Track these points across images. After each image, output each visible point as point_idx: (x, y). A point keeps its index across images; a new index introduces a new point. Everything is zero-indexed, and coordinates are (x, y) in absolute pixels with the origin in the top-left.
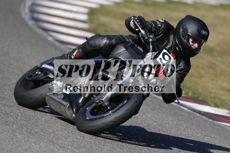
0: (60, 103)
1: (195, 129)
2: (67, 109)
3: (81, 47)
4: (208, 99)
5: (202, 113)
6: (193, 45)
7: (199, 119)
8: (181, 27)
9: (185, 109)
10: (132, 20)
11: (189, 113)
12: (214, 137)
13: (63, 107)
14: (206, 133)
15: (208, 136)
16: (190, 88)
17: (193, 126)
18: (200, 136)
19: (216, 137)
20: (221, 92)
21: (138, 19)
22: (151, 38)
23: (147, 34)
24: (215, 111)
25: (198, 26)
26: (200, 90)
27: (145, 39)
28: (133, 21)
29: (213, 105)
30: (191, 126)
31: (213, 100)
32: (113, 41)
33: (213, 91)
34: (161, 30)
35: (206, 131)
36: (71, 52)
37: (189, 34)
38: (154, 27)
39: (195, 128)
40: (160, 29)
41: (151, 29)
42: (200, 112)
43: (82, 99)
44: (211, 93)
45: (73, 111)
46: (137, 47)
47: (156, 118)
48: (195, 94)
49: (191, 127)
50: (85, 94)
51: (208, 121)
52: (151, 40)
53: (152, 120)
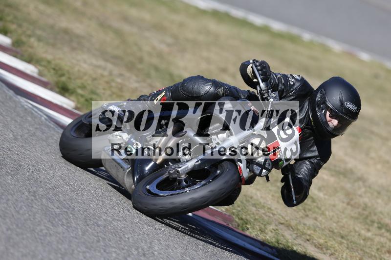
3: (171, 90)
6: (330, 121)
10: (251, 65)
13: (121, 170)
21: (260, 65)
22: (273, 98)
23: (268, 89)
27: (264, 97)
28: (252, 67)
32: (221, 91)
34: (292, 89)
36: (155, 94)
38: (283, 84)
40: (290, 88)
41: (278, 85)
43: (151, 165)
45: (134, 179)
47: (69, 179)
50: (156, 160)
52: (271, 100)
53: (64, 180)
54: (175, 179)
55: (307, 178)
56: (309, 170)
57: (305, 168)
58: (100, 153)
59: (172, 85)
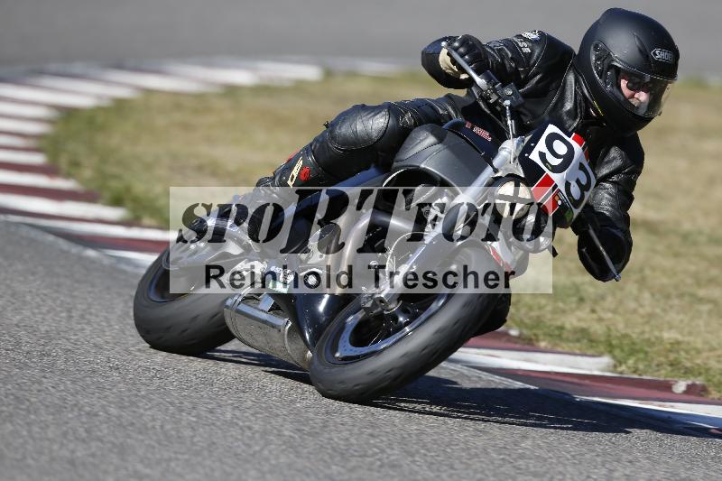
0: (265, 322)
2: (286, 336)
3: (313, 151)
6: (633, 96)
8: (592, 47)
10: (445, 50)
13: (274, 332)
21: (461, 45)
22: (508, 97)
23: (493, 85)
25: (639, 39)
27: (491, 101)
28: (448, 54)
32: (410, 119)
34: (532, 62)
37: (615, 64)
38: (512, 59)
40: (529, 62)
43: (325, 301)
45: (305, 341)
46: (472, 128)
52: (507, 102)
54: (380, 317)
55: (617, 213)
56: (616, 198)
57: (606, 195)
58: (219, 315)
59: (312, 140)
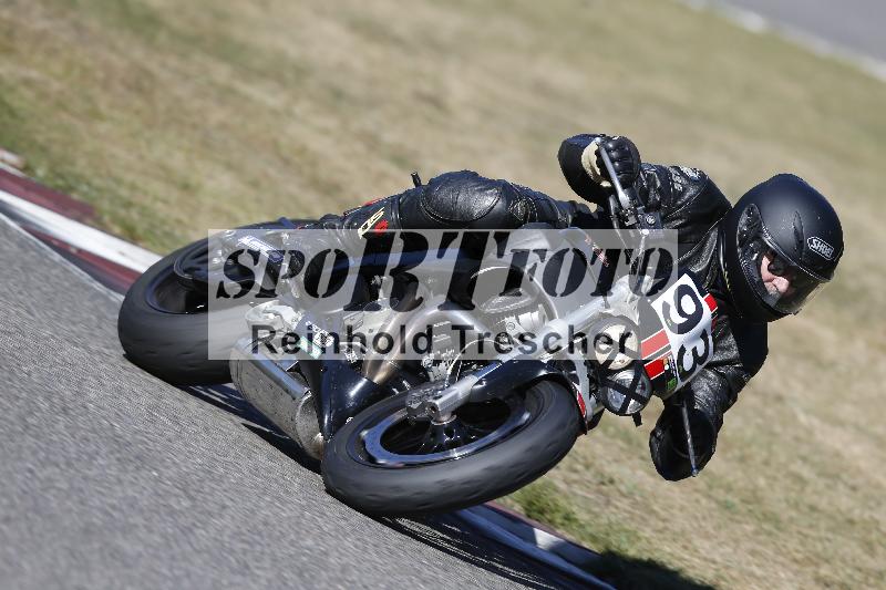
0: (279, 382)
1: (33, 308)
2: (300, 407)
3: (400, 205)
4: (105, 205)
5: (73, 251)
7: (54, 272)
8: (746, 209)
9: (12, 224)
11: (23, 244)
12: (99, 353)
13: (286, 398)
14: (73, 331)
15: (76, 345)
16: (44, 150)
17: (31, 296)
18: (46, 339)
19: (106, 351)
20: (157, 187)
21: (616, 148)
22: (648, 226)
23: (636, 206)
24: (122, 254)
26: (81, 165)
27: (627, 224)
28: (597, 152)
29: (117, 230)
30: (20, 293)
31: (122, 212)
32: (522, 208)
33: (129, 177)
34: (680, 202)
35: (74, 323)
36: (360, 213)
38: (659, 189)
39: (33, 304)
40: (675, 201)
42: (62, 248)
43: (360, 385)
44: (119, 181)
45: (321, 422)
48: (61, 176)
49: (21, 297)
50: (372, 374)
51: (88, 288)
54: (424, 425)
55: (710, 412)
56: (715, 393)
57: (706, 387)
59: (402, 192)
